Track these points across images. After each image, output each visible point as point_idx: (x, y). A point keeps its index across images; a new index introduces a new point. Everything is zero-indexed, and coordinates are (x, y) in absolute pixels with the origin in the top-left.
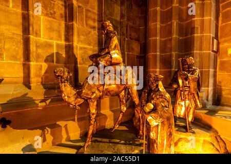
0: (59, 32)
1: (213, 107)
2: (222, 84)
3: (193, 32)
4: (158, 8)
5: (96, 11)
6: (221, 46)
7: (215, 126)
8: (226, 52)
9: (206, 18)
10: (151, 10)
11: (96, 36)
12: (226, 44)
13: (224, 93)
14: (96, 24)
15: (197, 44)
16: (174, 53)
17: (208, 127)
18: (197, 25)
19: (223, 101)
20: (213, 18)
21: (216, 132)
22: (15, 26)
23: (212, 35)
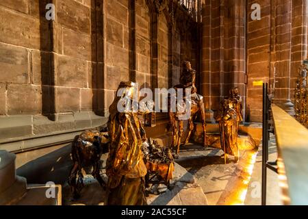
0: (147, 66)
1: (246, 123)
2: (250, 107)
3: (233, 70)
4: (210, 48)
5: (167, 47)
6: (249, 79)
7: (249, 133)
8: (252, 84)
9: (241, 60)
10: (205, 48)
11: (167, 69)
12: (252, 78)
13: (251, 113)
14: (167, 59)
15: (236, 78)
16: (221, 84)
17: (246, 134)
18: (236, 65)
19: (251, 119)
20: (244, 60)
21: (250, 136)
22: (125, 62)
23: (244, 72)
